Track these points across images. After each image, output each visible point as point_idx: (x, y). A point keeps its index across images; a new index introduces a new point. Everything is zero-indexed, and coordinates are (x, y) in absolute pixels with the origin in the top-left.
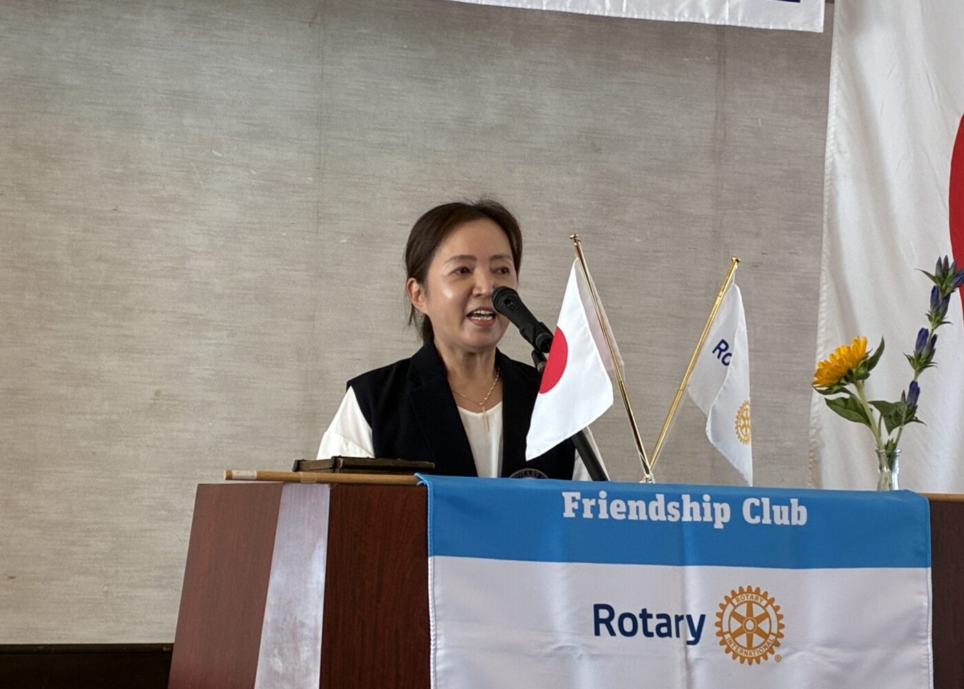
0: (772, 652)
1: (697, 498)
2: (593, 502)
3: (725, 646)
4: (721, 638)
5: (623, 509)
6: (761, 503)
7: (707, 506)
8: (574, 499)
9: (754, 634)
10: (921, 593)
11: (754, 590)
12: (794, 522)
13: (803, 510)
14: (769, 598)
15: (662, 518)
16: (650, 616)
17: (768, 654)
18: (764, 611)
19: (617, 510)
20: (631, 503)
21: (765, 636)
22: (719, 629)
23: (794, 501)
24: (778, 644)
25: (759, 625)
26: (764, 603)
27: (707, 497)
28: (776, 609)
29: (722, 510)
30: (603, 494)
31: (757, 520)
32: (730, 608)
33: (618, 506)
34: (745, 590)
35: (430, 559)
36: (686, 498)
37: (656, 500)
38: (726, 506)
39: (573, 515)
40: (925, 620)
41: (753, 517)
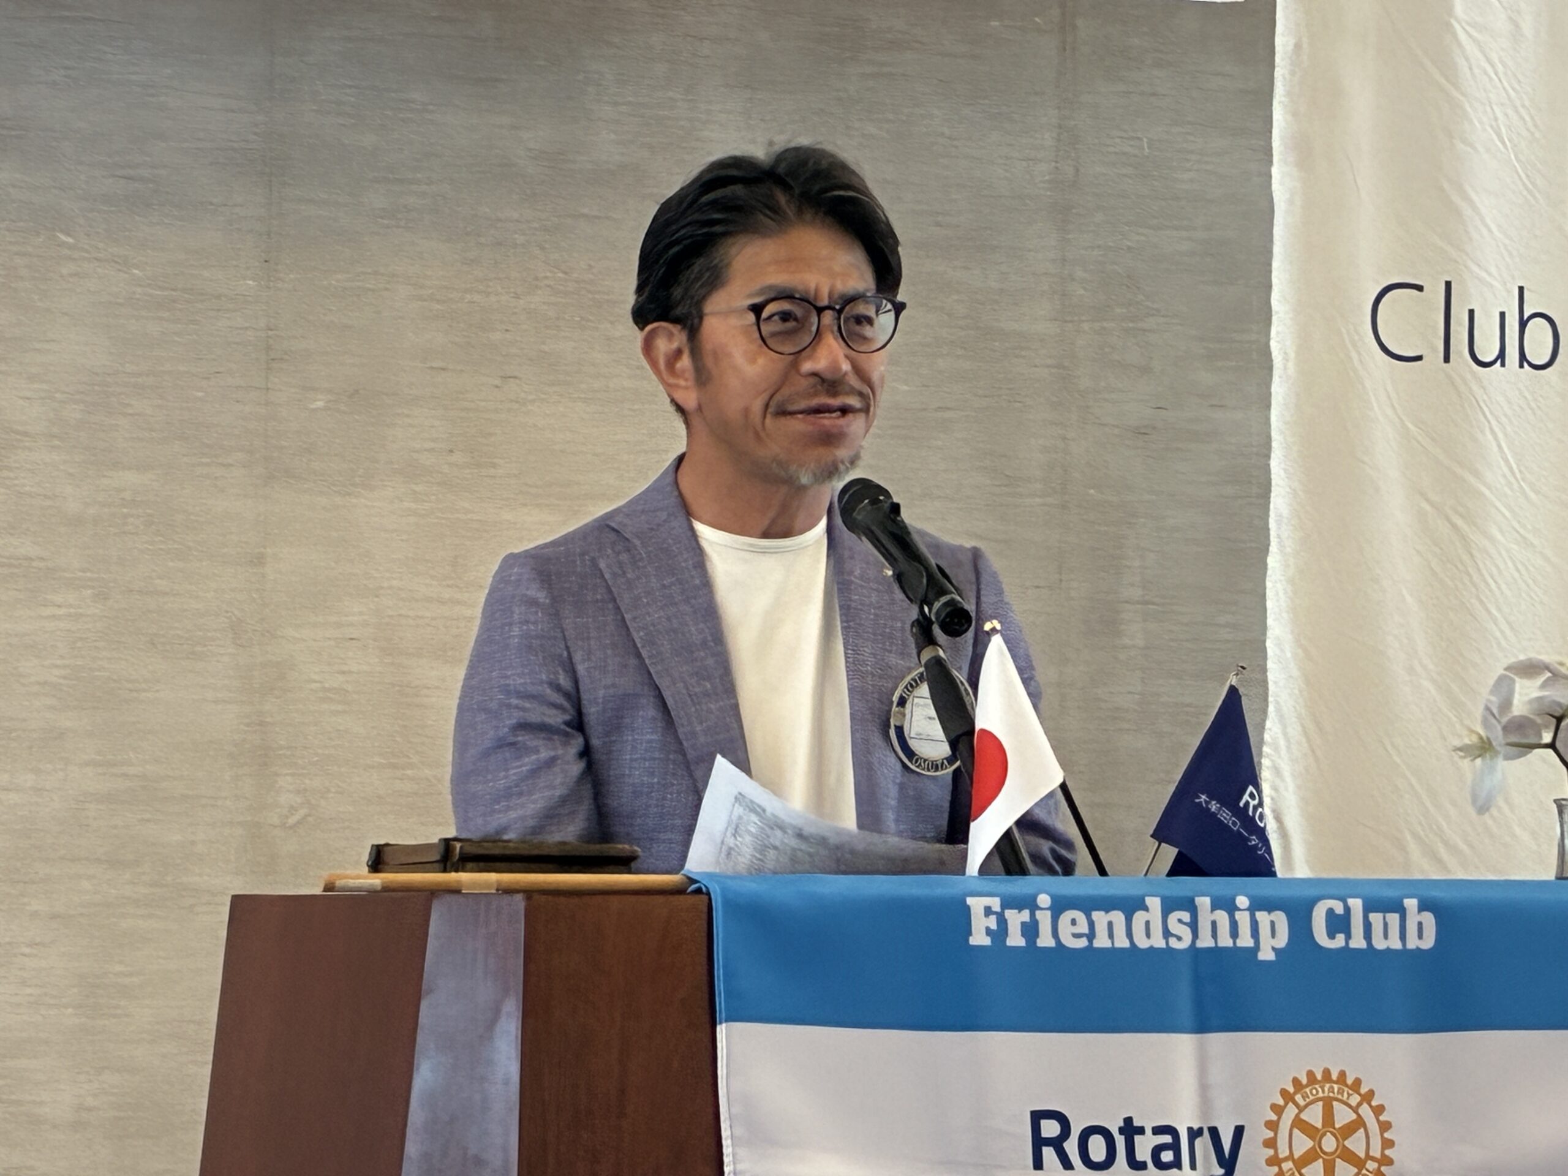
1: (1222, 903)
2: (1025, 916)
4: (1275, 1169)
5: (1083, 928)
6: (1348, 909)
7: (1243, 919)
8: (988, 911)
9: (1338, 1161)
11: (1334, 1077)
12: (1412, 945)
13: (1428, 920)
14: (1363, 1091)
16: (1140, 1131)
18: (1354, 1116)
19: (1071, 930)
20: (1097, 916)
22: (1271, 1152)
23: (1411, 905)
25: (1347, 1144)
27: (1242, 901)
28: (1378, 1111)
29: (1272, 925)
30: (1044, 900)
31: (1340, 942)
32: (1291, 1112)
33: (1074, 923)
34: (1319, 1077)
35: (721, 1028)
36: (1204, 902)
37: (1146, 909)
38: (1280, 920)
39: (987, 942)
41: (1332, 937)
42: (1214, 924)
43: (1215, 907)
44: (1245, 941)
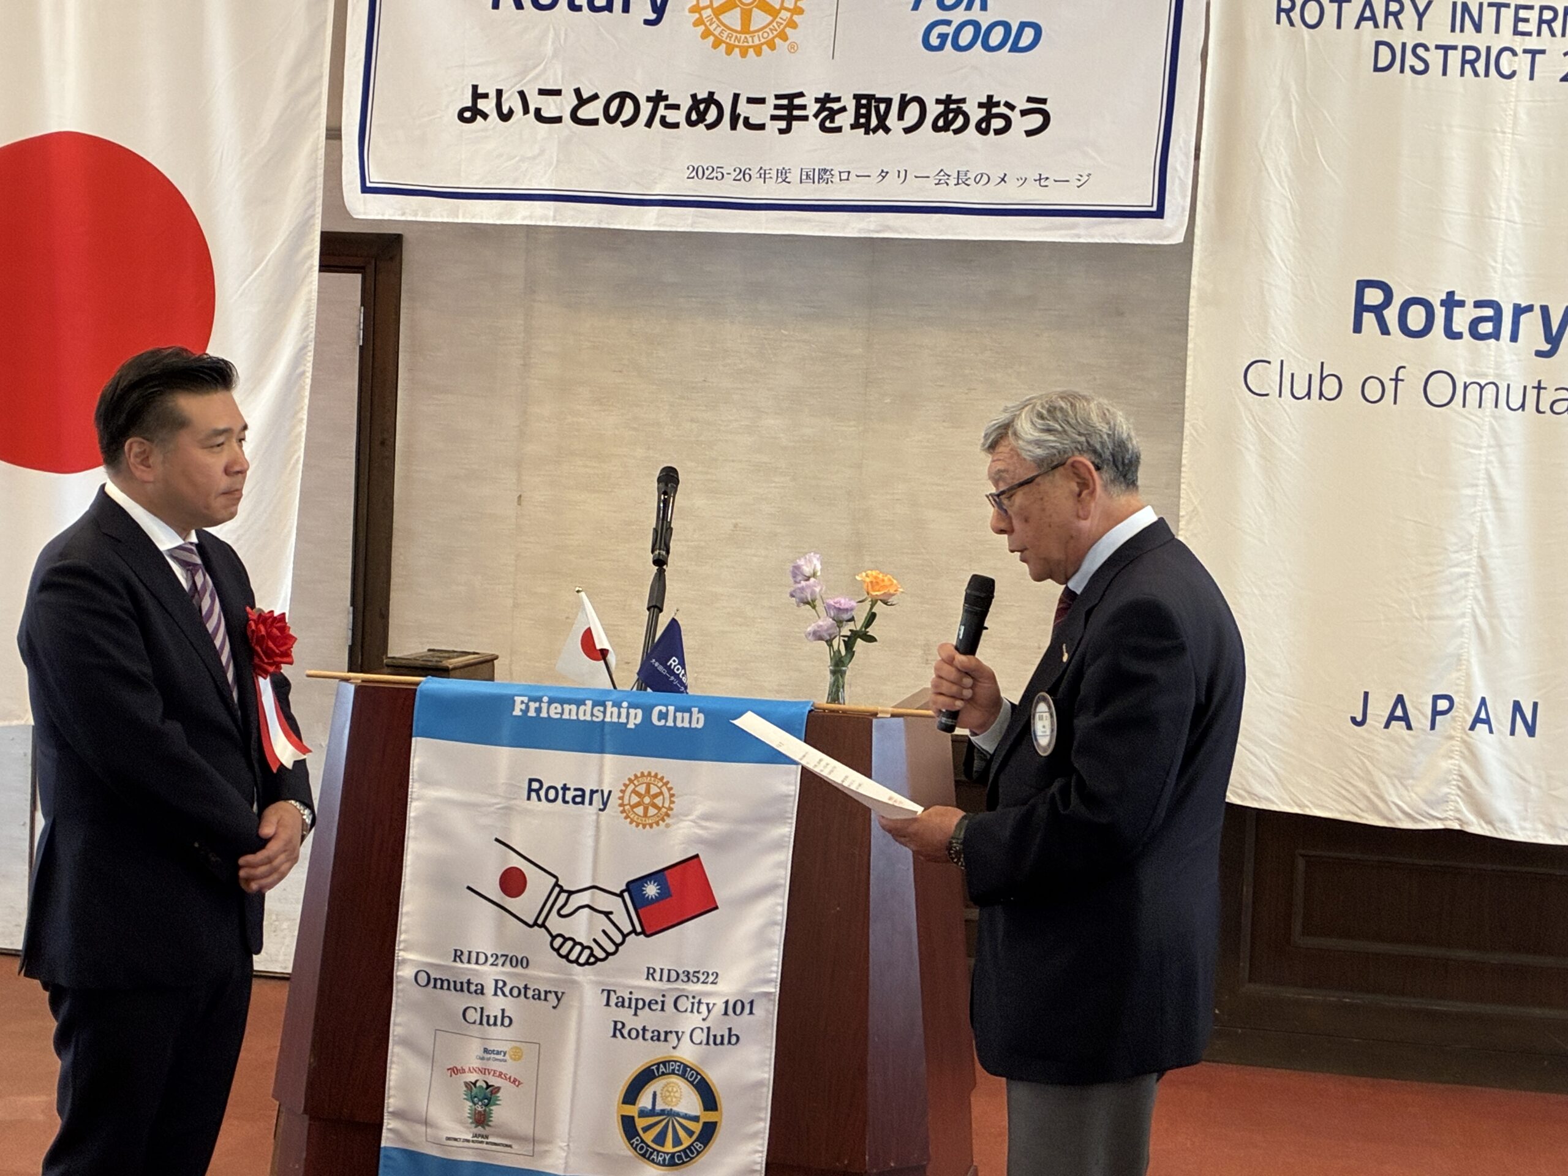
0: (663, 820)
1: (618, 705)
2: (537, 705)
3: (625, 815)
4: (621, 808)
5: (559, 710)
6: (667, 710)
7: (624, 711)
8: (522, 702)
9: (650, 808)
10: (789, 784)
11: (653, 774)
12: (694, 725)
13: (701, 716)
14: (665, 781)
15: (588, 718)
16: (569, 789)
17: (661, 822)
18: (659, 791)
19: (555, 711)
20: (565, 706)
21: (659, 809)
22: (620, 801)
23: (695, 710)
24: (668, 815)
25: (656, 801)
26: (660, 784)
27: (625, 704)
28: (670, 789)
29: (636, 714)
30: (545, 699)
31: (662, 723)
32: (632, 787)
33: (556, 708)
34: (646, 774)
35: (414, 740)
36: (609, 704)
37: (585, 704)
38: (640, 712)
39: (520, 714)
40: (791, 804)
41: (659, 720)
42: (612, 713)
43: (613, 706)
44: (623, 720)
